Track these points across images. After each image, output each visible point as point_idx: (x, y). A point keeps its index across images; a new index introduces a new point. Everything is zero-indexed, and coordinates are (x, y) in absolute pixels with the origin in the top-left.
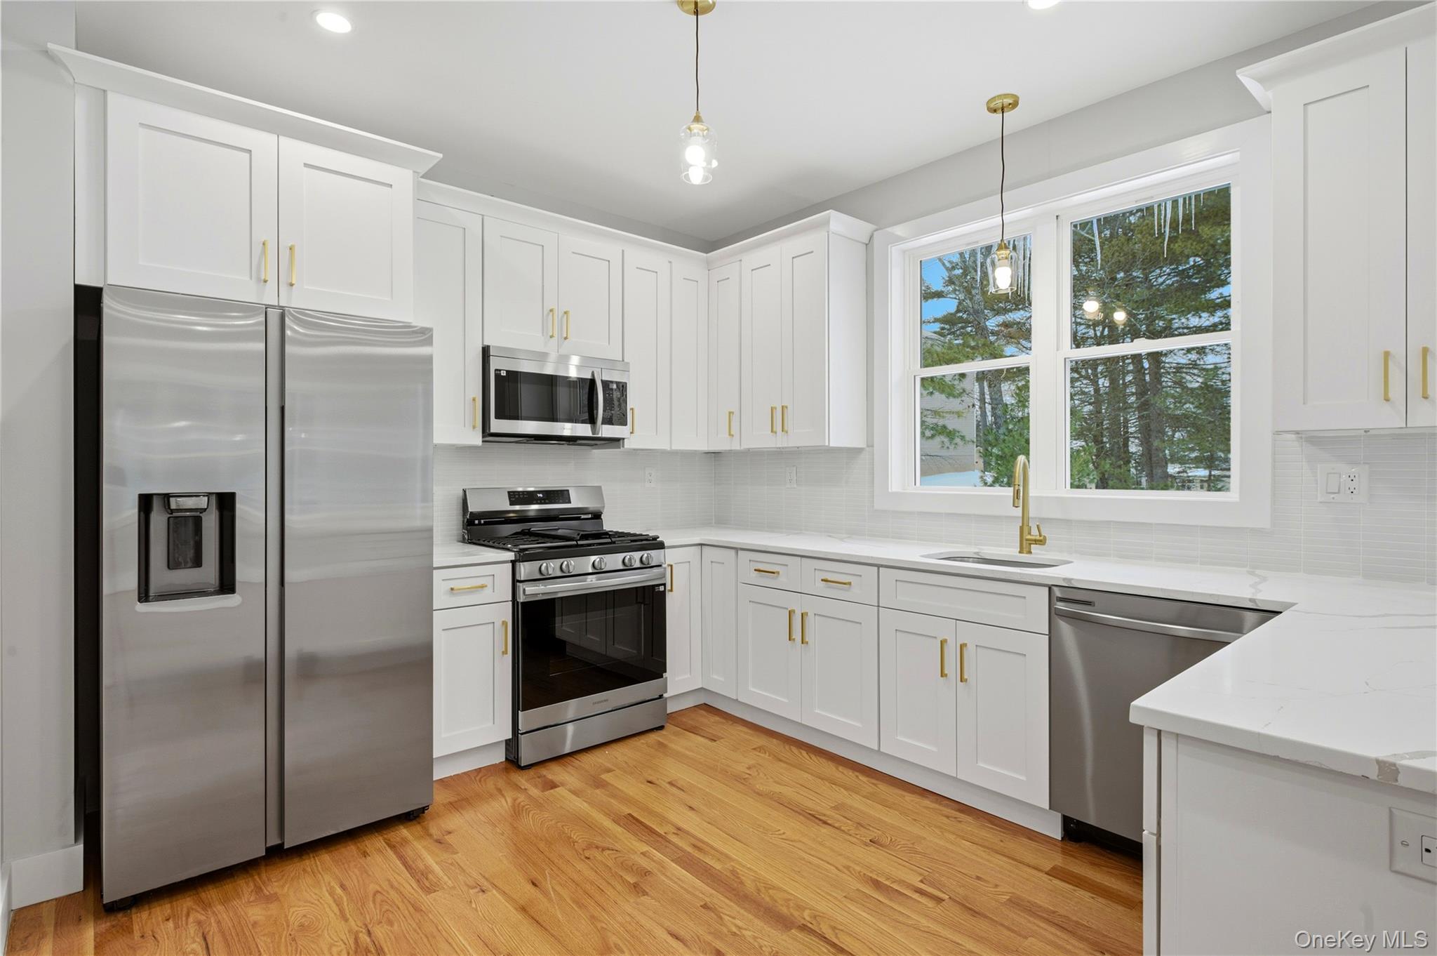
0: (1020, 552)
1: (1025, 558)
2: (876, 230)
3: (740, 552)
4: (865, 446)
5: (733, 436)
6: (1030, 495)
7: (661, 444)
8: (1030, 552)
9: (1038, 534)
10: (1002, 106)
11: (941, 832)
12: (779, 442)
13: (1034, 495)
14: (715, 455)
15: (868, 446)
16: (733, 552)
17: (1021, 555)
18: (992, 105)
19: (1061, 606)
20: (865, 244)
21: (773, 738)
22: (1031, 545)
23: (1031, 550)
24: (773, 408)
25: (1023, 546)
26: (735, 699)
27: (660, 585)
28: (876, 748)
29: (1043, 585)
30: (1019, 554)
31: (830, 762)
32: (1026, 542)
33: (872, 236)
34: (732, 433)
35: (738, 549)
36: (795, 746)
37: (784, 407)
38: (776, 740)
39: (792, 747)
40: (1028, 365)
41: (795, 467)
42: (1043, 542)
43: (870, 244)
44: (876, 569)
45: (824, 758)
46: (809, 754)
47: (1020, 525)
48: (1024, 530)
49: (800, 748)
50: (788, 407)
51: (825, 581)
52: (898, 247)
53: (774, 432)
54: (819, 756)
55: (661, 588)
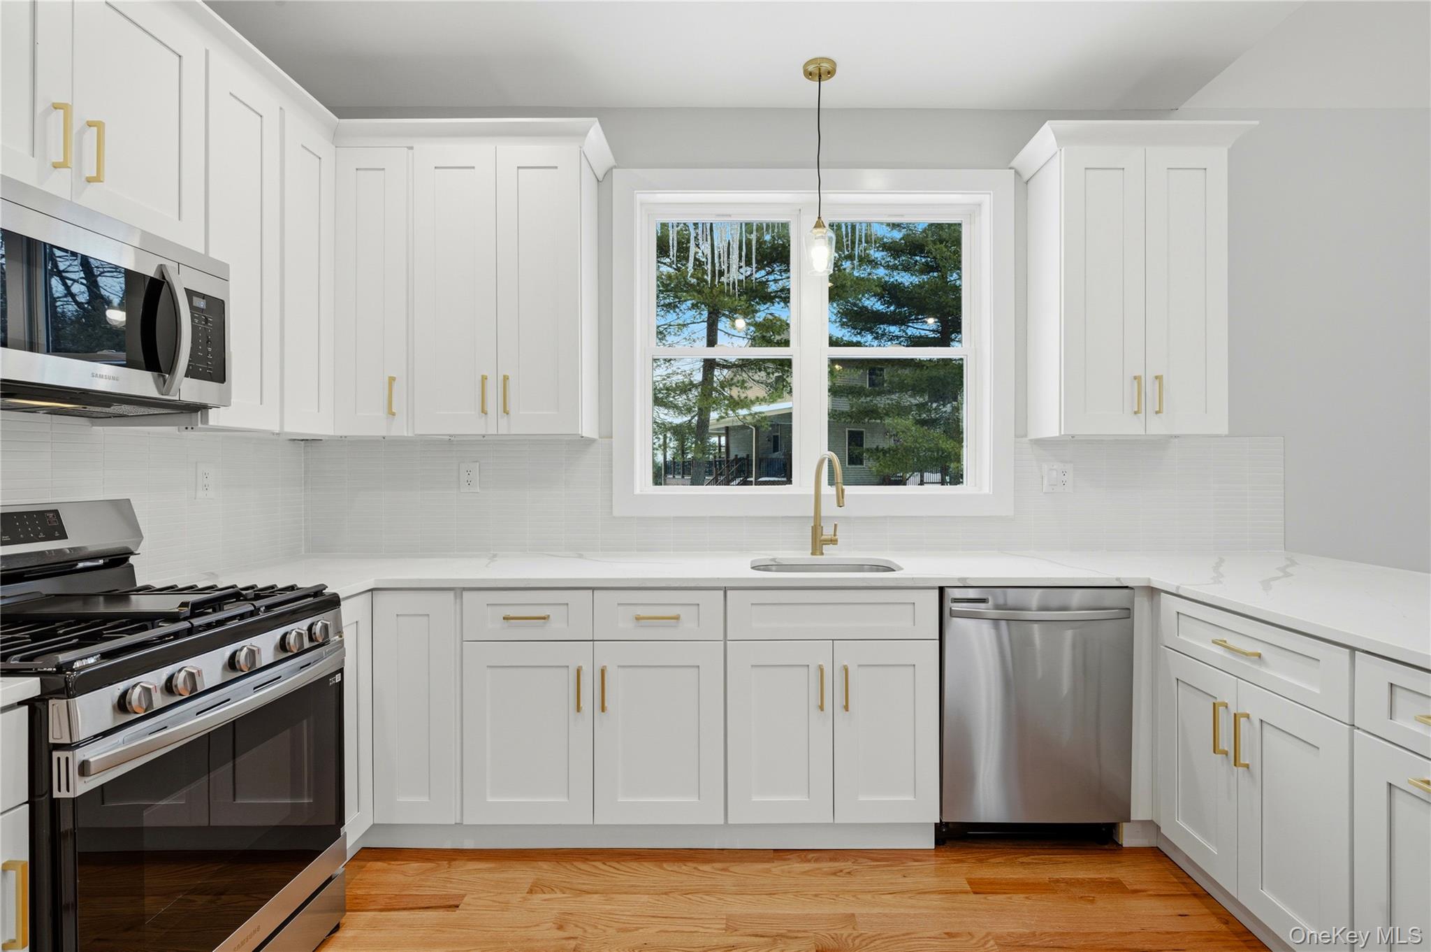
0: (812, 554)
1: (818, 559)
2: (615, 167)
3: (465, 594)
4: (595, 436)
5: (394, 414)
6: (822, 493)
7: (267, 422)
8: (822, 554)
9: (833, 534)
10: (820, 72)
11: (853, 896)
12: (493, 426)
13: (825, 493)
14: (309, 442)
15: (600, 437)
16: (451, 595)
17: (814, 556)
18: (809, 68)
19: (957, 607)
20: (598, 181)
21: (536, 861)
22: (824, 546)
23: (824, 551)
24: (484, 378)
25: (817, 547)
26: (453, 823)
27: (336, 672)
28: (722, 822)
29: (933, 588)
30: (811, 556)
31: (646, 864)
32: (818, 542)
33: (609, 172)
34: (393, 411)
35: (464, 589)
36: (578, 861)
37: (506, 378)
38: (543, 862)
39: (574, 863)
40: (790, 357)
41: (478, 464)
42: (837, 541)
43: (603, 182)
44: (722, 593)
45: (631, 860)
46: (608, 864)
47: (813, 525)
48: (816, 530)
49: (587, 859)
50: (510, 378)
51: (638, 618)
52: (641, 197)
53: (484, 411)
54: (623, 861)
55: (338, 678)
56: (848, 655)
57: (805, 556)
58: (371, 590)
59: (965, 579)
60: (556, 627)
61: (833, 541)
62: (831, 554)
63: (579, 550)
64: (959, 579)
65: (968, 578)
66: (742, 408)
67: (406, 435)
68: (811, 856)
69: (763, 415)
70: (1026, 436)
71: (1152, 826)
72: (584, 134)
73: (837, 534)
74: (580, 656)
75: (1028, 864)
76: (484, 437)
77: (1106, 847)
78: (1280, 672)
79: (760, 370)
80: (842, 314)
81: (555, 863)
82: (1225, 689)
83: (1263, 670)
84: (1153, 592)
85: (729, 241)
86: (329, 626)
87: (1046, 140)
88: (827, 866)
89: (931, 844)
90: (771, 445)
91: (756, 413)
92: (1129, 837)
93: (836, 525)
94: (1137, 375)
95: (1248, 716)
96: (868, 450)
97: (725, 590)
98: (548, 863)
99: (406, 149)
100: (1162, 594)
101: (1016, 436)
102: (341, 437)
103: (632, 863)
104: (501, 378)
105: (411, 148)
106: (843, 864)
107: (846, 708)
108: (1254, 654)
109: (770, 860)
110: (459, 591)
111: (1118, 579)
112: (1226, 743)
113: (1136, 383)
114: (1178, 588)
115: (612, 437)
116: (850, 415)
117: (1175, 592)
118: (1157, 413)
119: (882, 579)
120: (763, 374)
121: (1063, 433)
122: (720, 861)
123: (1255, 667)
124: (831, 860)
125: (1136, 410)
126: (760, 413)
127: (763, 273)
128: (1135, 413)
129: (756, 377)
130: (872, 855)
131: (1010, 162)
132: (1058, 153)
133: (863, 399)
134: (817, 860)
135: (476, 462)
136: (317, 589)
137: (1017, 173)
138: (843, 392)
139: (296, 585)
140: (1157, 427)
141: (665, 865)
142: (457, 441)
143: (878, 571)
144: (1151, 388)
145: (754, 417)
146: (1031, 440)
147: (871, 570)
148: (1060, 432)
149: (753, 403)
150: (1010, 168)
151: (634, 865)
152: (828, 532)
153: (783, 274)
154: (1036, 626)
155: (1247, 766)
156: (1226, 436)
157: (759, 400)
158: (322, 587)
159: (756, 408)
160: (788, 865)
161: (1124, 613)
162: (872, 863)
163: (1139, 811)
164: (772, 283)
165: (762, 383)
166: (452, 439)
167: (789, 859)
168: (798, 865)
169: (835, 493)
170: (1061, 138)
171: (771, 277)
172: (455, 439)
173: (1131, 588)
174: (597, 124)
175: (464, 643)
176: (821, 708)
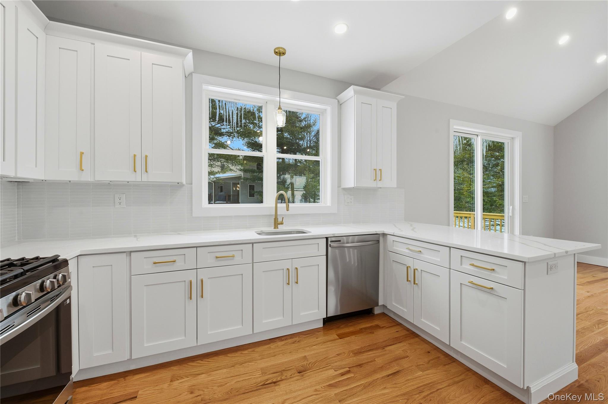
1: (276, 230)
2: (193, 72)
5: (83, 170)
8: (278, 228)
9: (282, 221)
10: (280, 53)
11: (303, 349)
15: (186, 184)
16: (124, 255)
18: (277, 51)
19: (332, 244)
20: (186, 76)
21: (170, 367)
22: (279, 225)
23: (278, 227)
24: (135, 156)
25: (276, 227)
26: (126, 360)
27: (67, 299)
28: (252, 333)
29: (324, 238)
30: (273, 229)
31: (220, 356)
32: (276, 224)
33: (191, 74)
34: (83, 169)
35: (131, 252)
36: (190, 362)
37: (146, 156)
38: (173, 367)
39: (188, 364)
40: (263, 156)
41: (125, 194)
42: (283, 223)
43: (188, 77)
44: (251, 244)
45: (214, 356)
46: (204, 360)
47: (274, 218)
48: (276, 219)
49: (194, 361)
50: (148, 156)
51: (217, 257)
52: (205, 87)
53: (135, 171)
54: (210, 357)
55: (68, 301)
56: (297, 263)
57: (272, 229)
58: (78, 256)
59: (334, 234)
60: (180, 265)
61: (282, 223)
62: (281, 228)
63: (177, 231)
64: (332, 234)
65: (335, 234)
66: (212, 175)
67: (90, 180)
68: (283, 338)
69: (220, 178)
70: (340, 187)
71: (384, 306)
72: (185, 55)
73: (283, 221)
74: (191, 276)
75: (352, 325)
76: (128, 182)
77: (370, 315)
78: (427, 256)
79: (218, 161)
80: (248, 143)
81: (179, 366)
82: (409, 262)
83: (422, 255)
84: (384, 235)
85: (233, 110)
86: (66, 276)
87: (350, 92)
88: (290, 341)
89: (321, 325)
90: (220, 189)
91: (217, 177)
92: (377, 311)
93: (283, 217)
94: (375, 169)
95: (417, 269)
96: (257, 192)
97: (253, 244)
98: (176, 367)
99: (90, 43)
100: (388, 235)
101: (338, 187)
102: (43, 181)
103: (215, 358)
104: (143, 156)
105: (94, 44)
106: (295, 339)
107: (297, 283)
108: (419, 251)
109: (269, 344)
110: (130, 253)
111: (376, 232)
112: (411, 278)
113: (375, 171)
114: (394, 233)
115: (192, 184)
116: (250, 179)
117: (393, 234)
118: (380, 180)
119: (303, 236)
120: (219, 163)
121: (355, 186)
122: (251, 348)
123: (420, 255)
124: (291, 338)
125: (375, 179)
126: (219, 177)
127: (219, 125)
128: (374, 180)
129: (216, 164)
130: (304, 333)
131: (336, 97)
132: (354, 97)
133: (255, 174)
134: (286, 339)
135: (124, 194)
136: (54, 258)
137: (338, 101)
138: (248, 171)
139: (39, 256)
140: (380, 184)
141: (229, 355)
142: (113, 184)
143: (299, 233)
144: (378, 173)
145: (217, 179)
146: (342, 188)
147: (297, 233)
148: (354, 185)
149: (217, 173)
150: (336, 99)
151: (216, 358)
152: (280, 220)
153: (227, 126)
154: (346, 249)
155: (417, 284)
156: (396, 188)
157: (218, 172)
158: (58, 256)
159: (217, 175)
160: (277, 343)
161: (377, 242)
162: (305, 336)
163: (381, 303)
164: (222, 129)
165: (219, 166)
166: (110, 183)
167: (276, 341)
168: (279, 343)
169: (285, 206)
170: (356, 92)
171: (223, 127)
172: (112, 183)
173: (379, 234)
174: (192, 52)
175: (132, 276)
176: (288, 284)
